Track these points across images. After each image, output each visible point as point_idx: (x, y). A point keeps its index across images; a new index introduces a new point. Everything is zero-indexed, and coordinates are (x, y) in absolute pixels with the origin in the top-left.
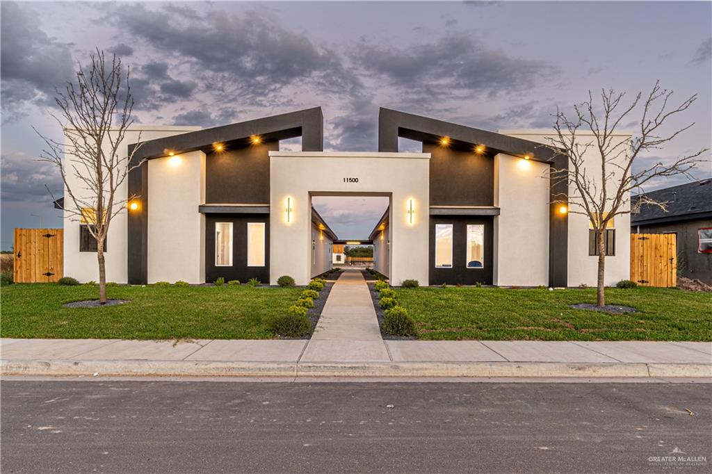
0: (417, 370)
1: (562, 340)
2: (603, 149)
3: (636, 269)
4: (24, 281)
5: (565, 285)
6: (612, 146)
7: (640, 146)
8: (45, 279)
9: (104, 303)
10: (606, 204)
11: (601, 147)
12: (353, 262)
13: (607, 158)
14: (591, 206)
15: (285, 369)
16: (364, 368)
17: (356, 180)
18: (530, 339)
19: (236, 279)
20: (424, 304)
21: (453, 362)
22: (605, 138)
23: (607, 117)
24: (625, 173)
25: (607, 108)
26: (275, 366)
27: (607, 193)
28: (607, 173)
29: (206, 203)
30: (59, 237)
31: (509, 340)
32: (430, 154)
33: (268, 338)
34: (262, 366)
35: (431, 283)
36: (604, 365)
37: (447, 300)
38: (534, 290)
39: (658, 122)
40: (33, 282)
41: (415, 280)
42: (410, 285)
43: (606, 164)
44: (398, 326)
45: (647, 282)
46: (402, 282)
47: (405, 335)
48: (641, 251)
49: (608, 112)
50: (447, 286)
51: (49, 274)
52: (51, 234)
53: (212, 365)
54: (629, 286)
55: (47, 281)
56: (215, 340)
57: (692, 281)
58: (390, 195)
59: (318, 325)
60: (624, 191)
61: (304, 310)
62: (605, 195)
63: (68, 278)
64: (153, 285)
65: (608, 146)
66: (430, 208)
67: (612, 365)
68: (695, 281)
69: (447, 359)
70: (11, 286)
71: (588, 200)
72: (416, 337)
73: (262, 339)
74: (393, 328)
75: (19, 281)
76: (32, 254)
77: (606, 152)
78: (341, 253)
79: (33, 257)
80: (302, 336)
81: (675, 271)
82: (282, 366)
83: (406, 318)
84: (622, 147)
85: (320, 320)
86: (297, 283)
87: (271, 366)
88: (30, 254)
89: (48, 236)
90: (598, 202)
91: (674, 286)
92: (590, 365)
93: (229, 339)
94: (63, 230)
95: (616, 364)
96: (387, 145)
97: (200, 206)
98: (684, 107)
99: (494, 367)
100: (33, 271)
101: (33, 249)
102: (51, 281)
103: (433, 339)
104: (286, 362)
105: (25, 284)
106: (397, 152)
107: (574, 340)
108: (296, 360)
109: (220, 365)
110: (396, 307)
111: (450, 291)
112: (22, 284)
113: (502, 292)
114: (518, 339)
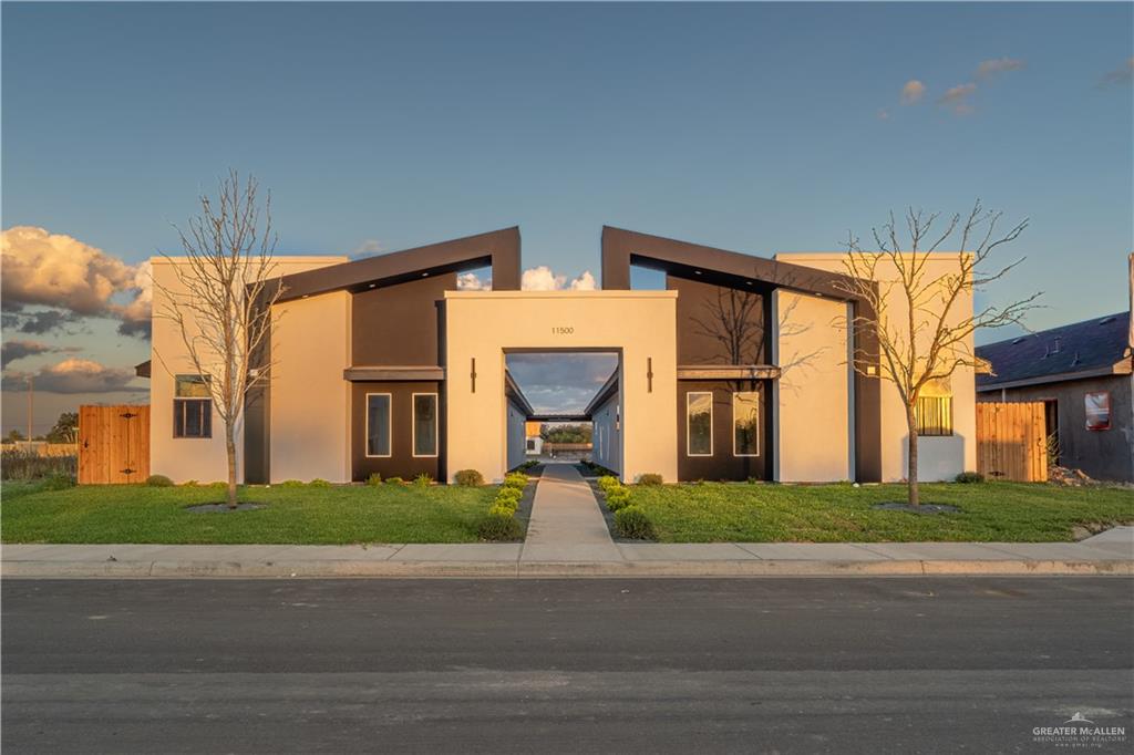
0: (655, 568)
1: (838, 541)
2: (911, 290)
3: (986, 455)
4: (93, 482)
5: (878, 479)
6: (921, 286)
7: (959, 287)
8: (122, 479)
9: (234, 508)
10: (916, 364)
11: (907, 288)
12: (555, 452)
13: (915, 303)
14: (897, 367)
15: (505, 569)
16: (594, 567)
17: (570, 330)
18: (797, 541)
19: (398, 476)
20: (669, 506)
21: (698, 561)
22: (913, 275)
23: (915, 246)
24: (941, 324)
25: (915, 234)
26: (494, 565)
27: (916, 351)
28: (916, 324)
29: (354, 365)
30: (143, 417)
31: (772, 542)
32: (676, 292)
33: (472, 542)
34: (479, 565)
35: (681, 479)
36: (871, 563)
37: (702, 500)
38: (830, 487)
39: (982, 254)
40: (107, 483)
41: (657, 474)
42: (651, 481)
43: (914, 310)
44: (633, 527)
45: (1003, 474)
46: (639, 478)
47: (643, 538)
48: (993, 429)
49: (916, 240)
50: (706, 483)
51: (128, 471)
52: (132, 412)
53: (422, 565)
54: (972, 480)
55: (126, 482)
56: (409, 545)
57: (1071, 472)
58: (619, 350)
59: (529, 529)
60: (940, 347)
61: (510, 512)
62: (913, 353)
63: (159, 477)
64: (280, 486)
65: (917, 286)
66: (678, 369)
67: (880, 562)
68: (1074, 472)
69: (690, 557)
70: (75, 489)
71: (894, 359)
72: (655, 539)
73: (465, 542)
74: (627, 529)
75: (86, 483)
76: (105, 442)
77: (914, 295)
78: (535, 436)
79: (105, 446)
80: (513, 540)
81: (1044, 458)
82: (501, 565)
83: (643, 517)
84: (936, 287)
85: (531, 523)
86: (487, 481)
87: (488, 565)
88: (102, 443)
89: (128, 416)
90: (906, 363)
91: (1045, 479)
92: (854, 563)
93: (425, 543)
94: (148, 407)
95: (885, 561)
96: (613, 279)
97: (346, 371)
98: (1012, 236)
99: (743, 565)
100: (105, 468)
101: (106, 436)
102: (132, 481)
103: (676, 542)
104: (504, 561)
105: (95, 485)
106: (629, 289)
107: (854, 541)
108: (516, 559)
109: (431, 564)
110: (630, 506)
111: (708, 488)
112: (90, 485)
113: (782, 490)
114: (783, 541)
